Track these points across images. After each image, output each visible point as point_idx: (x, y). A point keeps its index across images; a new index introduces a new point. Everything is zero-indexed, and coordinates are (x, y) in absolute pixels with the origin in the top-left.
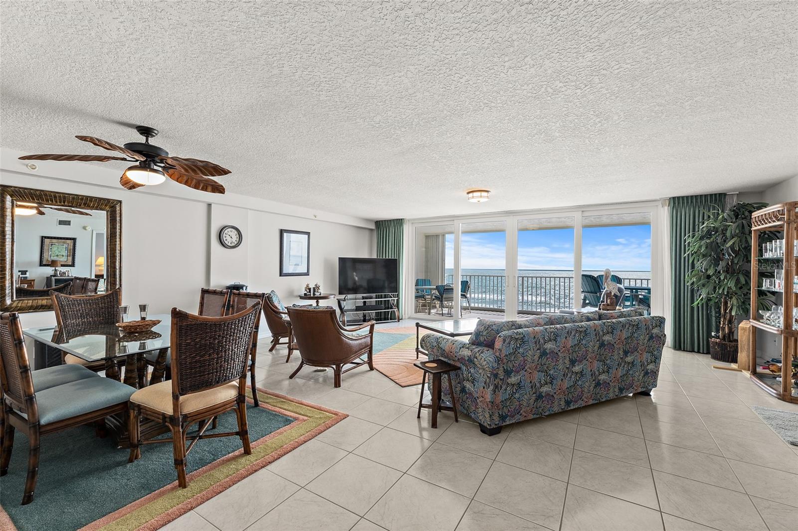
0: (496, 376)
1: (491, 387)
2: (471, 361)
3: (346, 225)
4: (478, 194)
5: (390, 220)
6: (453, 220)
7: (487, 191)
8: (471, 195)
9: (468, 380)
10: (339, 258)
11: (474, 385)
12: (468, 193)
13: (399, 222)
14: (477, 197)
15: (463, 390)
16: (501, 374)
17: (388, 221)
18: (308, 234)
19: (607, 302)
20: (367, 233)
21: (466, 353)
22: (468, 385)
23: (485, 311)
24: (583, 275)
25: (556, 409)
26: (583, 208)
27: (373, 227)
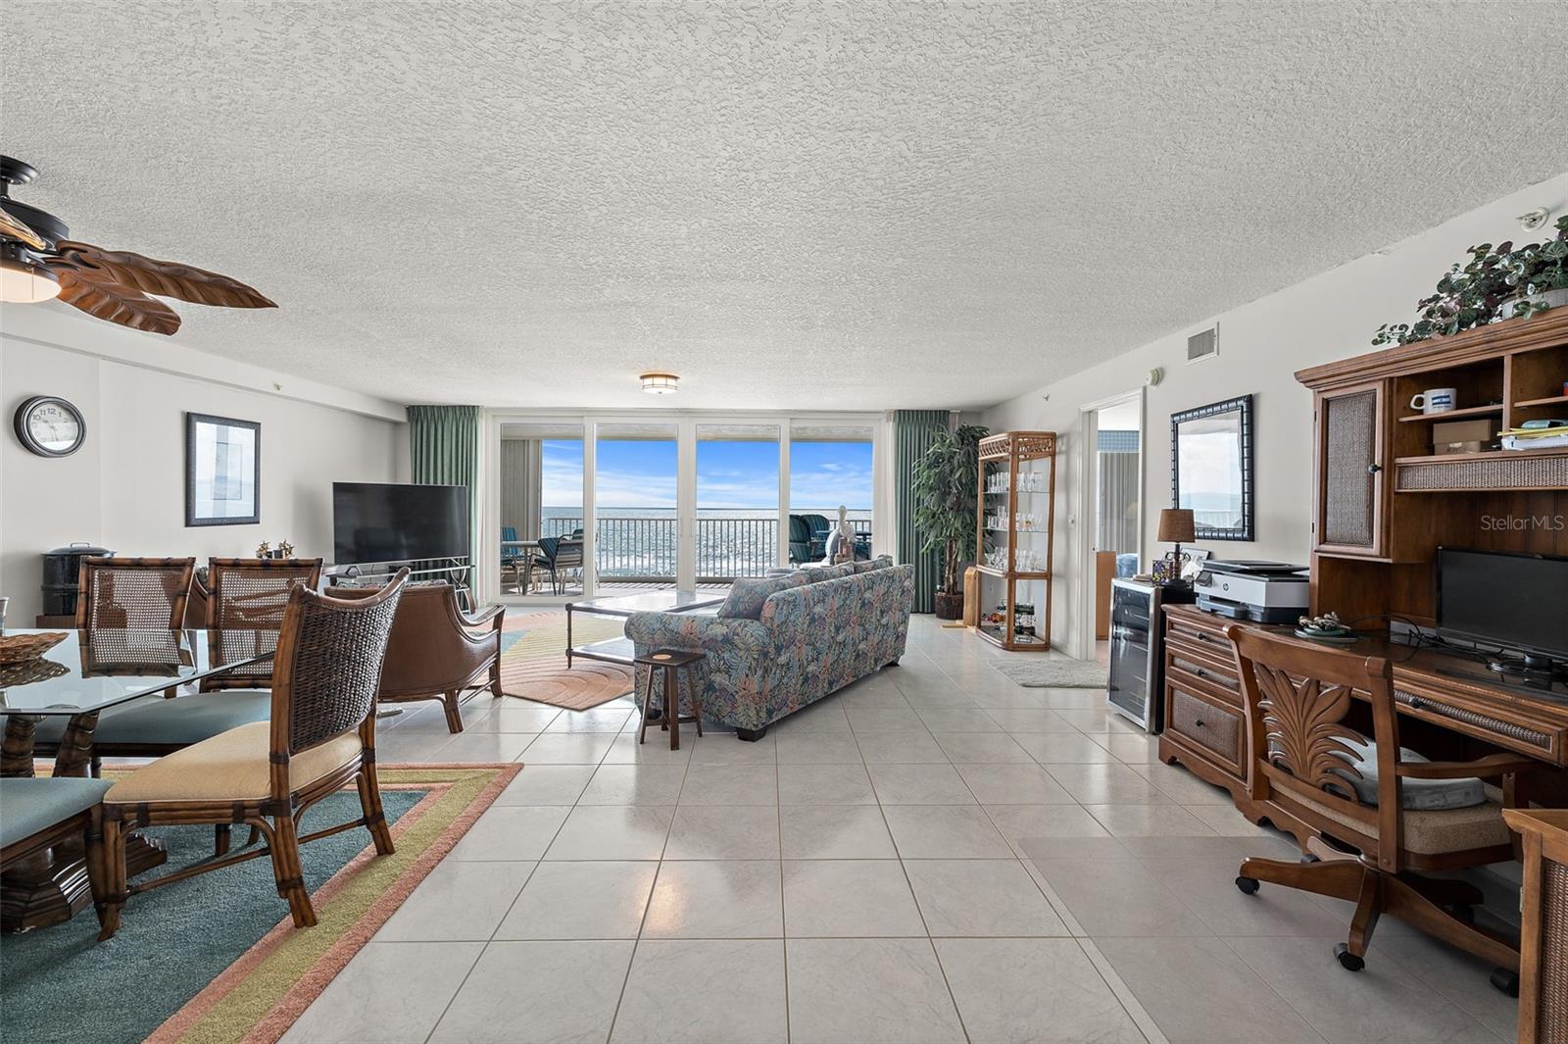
0: (766, 655)
1: (760, 672)
2: (727, 641)
3: (344, 411)
4: (662, 381)
5: (446, 408)
6: (582, 417)
7: (676, 378)
8: (648, 381)
9: (719, 671)
10: (334, 484)
11: (730, 676)
12: (643, 377)
13: (467, 413)
14: (660, 386)
15: (710, 687)
16: (772, 650)
17: (439, 407)
18: (255, 426)
19: (841, 552)
20: (386, 429)
21: (720, 630)
22: (718, 679)
23: (629, 582)
24: (791, 516)
25: (820, 694)
26: (792, 414)
27: (402, 418)
